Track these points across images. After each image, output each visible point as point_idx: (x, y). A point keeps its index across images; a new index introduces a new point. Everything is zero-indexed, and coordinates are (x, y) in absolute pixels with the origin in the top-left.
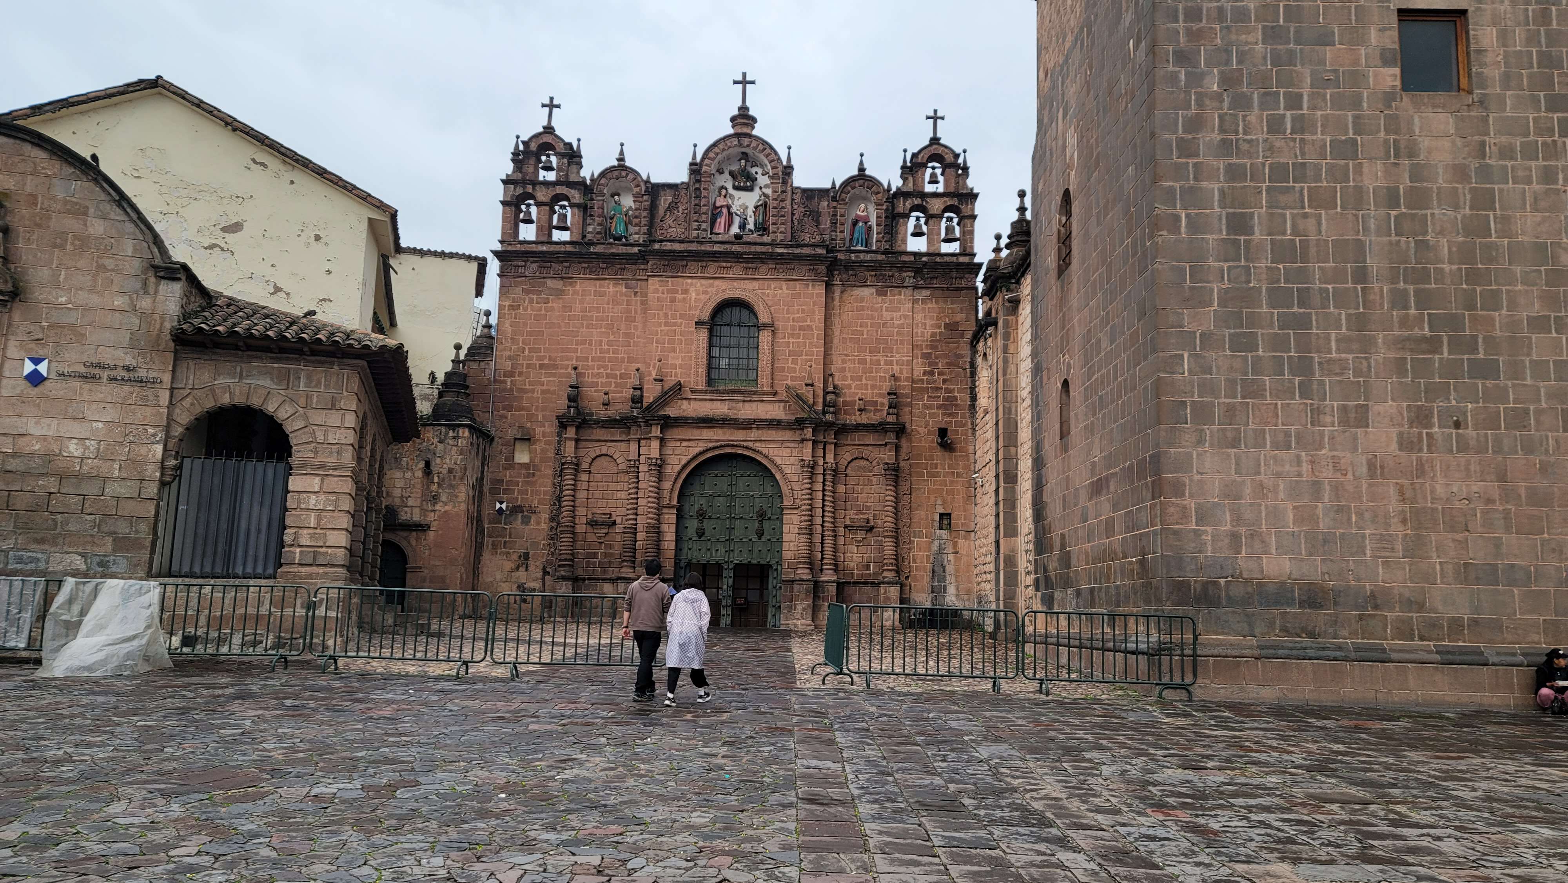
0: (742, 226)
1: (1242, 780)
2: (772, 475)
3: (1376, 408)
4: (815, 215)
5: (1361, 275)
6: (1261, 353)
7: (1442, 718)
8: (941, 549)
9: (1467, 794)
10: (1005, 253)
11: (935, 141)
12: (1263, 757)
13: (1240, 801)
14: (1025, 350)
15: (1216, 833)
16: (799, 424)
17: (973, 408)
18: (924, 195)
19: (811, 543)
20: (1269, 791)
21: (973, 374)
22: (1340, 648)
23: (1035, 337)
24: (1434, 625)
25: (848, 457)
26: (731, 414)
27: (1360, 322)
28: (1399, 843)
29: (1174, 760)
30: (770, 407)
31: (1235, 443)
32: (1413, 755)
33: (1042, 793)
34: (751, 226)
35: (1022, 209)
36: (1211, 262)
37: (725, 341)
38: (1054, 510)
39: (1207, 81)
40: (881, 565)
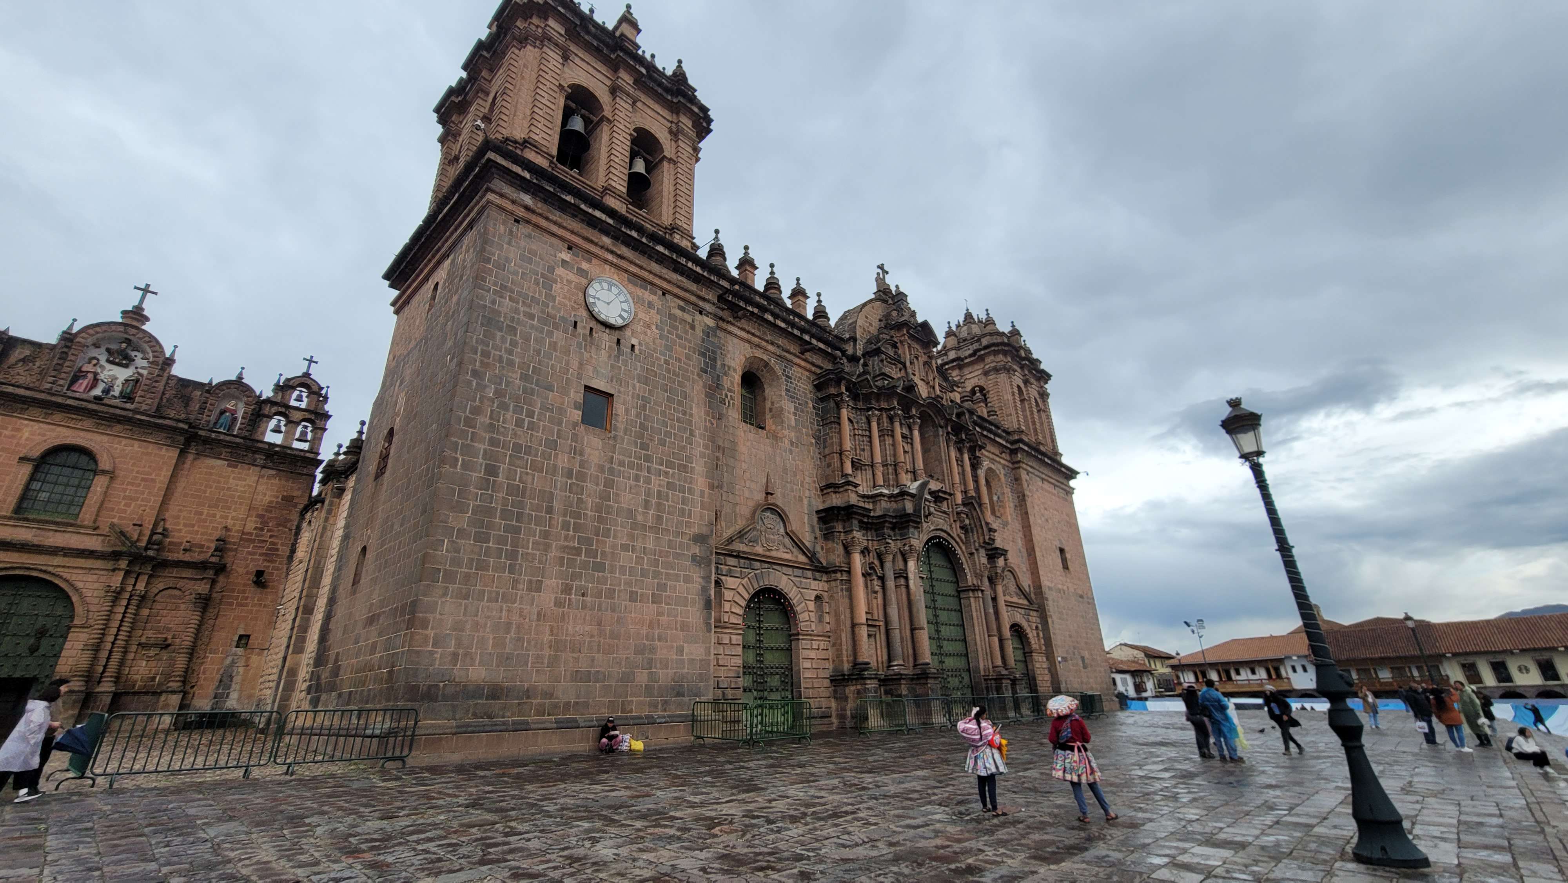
0: (106, 391)
1: (421, 821)
2: (68, 597)
3: (547, 582)
4: (187, 401)
5: (550, 510)
6: (491, 545)
7: (551, 761)
8: (233, 662)
9: (552, 809)
10: (342, 457)
11: (307, 375)
12: (441, 802)
13: (415, 837)
14: (341, 523)
15: (388, 865)
16: (115, 556)
17: (290, 558)
18: (288, 407)
19: (95, 658)
20: (435, 826)
21: (298, 533)
22: (504, 723)
23: (350, 515)
24: (556, 706)
25: (161, 586)
26: (36, 541)
27: (546, 535)
28: (505, 848)
29: (377, 814)
30: (86, 539)
31: (466, 597)
32: (529, 787)
33: (255, 860)
34: (116, 391)
35: (361, 433)
36: (471, 488)
37: (50, 478)
39: (488, 390)
40: (167, 676)
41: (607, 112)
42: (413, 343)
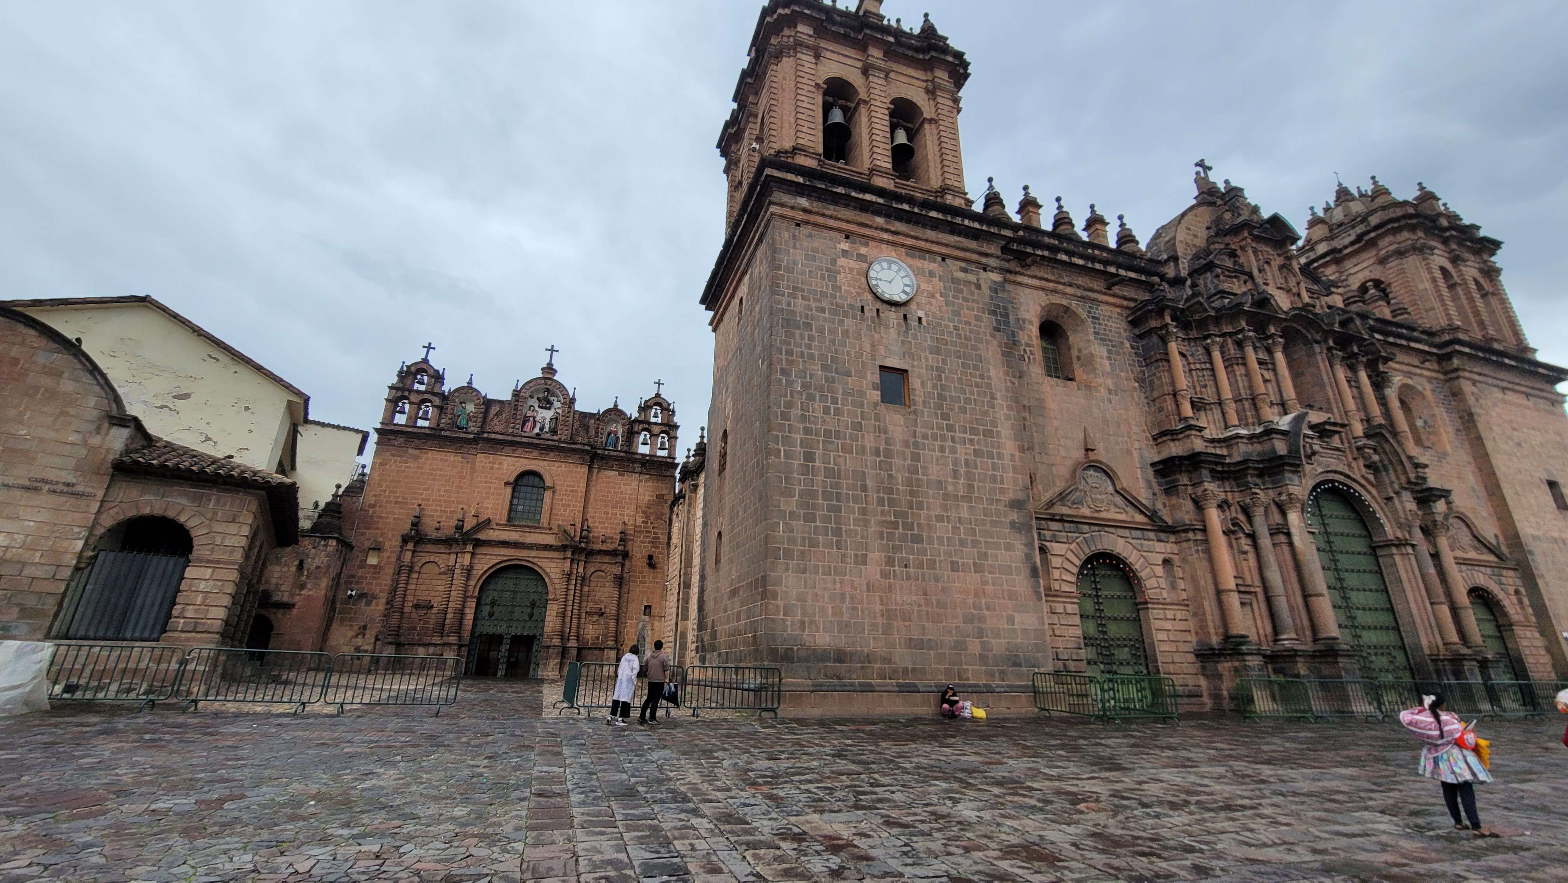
0: (541, 429)
1: (798, 765)
2: (543, 579)
3: (871, 555)
4: (587, 428)
5: (864, 488)
6: (818, 523)
7: (899, 722)
8: (644, 627)
9: (907, 766)
10: (692, 459)
11: (658, 395)
12: (811, 750)
13: (796, 778)
14: (700, 513)
15: (782, 798)
16: (564, 548)
17: (669, 544)
18: (650, 423)
19: (564, 622)
20: (811, 770)
21: (670, 524)
22: (852, 685)
23: (705, 506)
24: (895, 671)
25: (592, 569)
26: (521, 540)
27: (864, 512)
28: (874, 796)
29: (764, 755)
30: (546, 536)
31: (804, 571)
32: (884, 744)
33: (687, 780)
34: (547, 429)
35: (702, 437)
36: (795, 475)
37: (522, 495)
38: (710, 605)
39: (795, 385)
40: (606, 636)
41: (863, 95)
42: (731, 354)
